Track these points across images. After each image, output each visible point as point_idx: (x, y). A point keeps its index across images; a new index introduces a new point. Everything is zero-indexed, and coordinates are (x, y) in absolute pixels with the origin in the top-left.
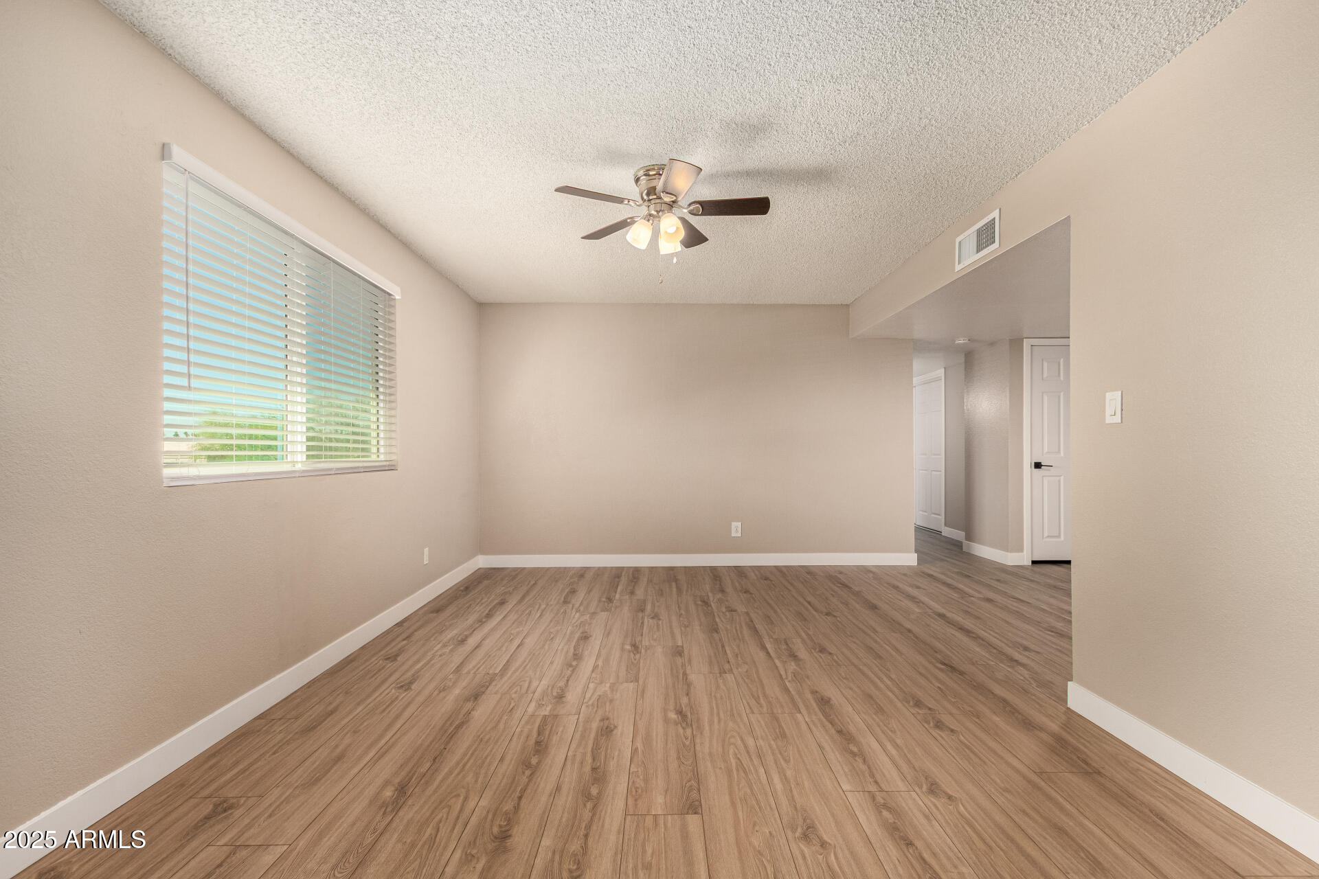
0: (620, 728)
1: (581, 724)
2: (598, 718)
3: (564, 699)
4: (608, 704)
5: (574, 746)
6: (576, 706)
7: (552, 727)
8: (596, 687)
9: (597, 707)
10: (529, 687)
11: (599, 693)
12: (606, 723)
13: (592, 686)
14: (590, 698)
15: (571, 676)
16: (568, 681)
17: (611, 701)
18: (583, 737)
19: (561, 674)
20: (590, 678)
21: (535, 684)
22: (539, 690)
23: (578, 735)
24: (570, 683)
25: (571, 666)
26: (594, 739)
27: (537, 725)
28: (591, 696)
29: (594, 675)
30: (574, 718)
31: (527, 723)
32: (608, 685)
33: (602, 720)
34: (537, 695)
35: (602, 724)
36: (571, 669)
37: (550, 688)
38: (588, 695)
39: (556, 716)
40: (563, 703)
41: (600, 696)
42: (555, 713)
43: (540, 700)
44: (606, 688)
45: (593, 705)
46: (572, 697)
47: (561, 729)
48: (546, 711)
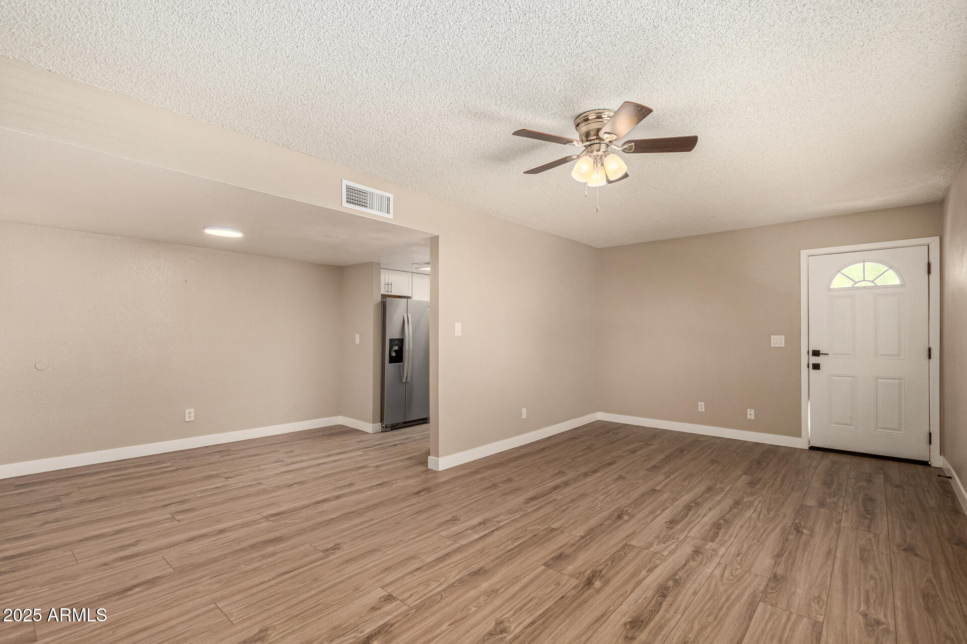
0: (664, 521)
1: (688, 530)
2: (674, 530)
3: (694, 549)
4: (662, 536)
5: (697, 521)
6: (686, 542)
7: (708, 534)
8: (663, 550)
9: (671, 536)
10: (724, 571)
11: (664, 545)
12: (670, 526)
13: (666, 553)
14: (673, 543)
15: (679, 570)
16: (685, 565)
17: (658, 537)
18: (689, 524)
19: (688, 575)
20: (663, 561)
21: (718, 572)
22: (714, 565)
23: (692, 525)
24: (684, 562)
25: (676, 581)
26: (682, 521)
27: (718, 538)
28: (671, 545)
29: (658, 562)
30: (691, 534)
31: (726, 542)
32: (652, 549)
33: (672, 528)
34: (717, 560)
35: (674, 526)
36: (677, 577)
37: (704, 563)
38: (673, 546)
39: (703, 539)
40: (696, 547)
41: (664, 543)
42: (704, 542)
43: (714, 555)
44: (655, 548)
45: (673, 539)
46: (687, 549)
47: (702, 531)
48: (710, 545)
